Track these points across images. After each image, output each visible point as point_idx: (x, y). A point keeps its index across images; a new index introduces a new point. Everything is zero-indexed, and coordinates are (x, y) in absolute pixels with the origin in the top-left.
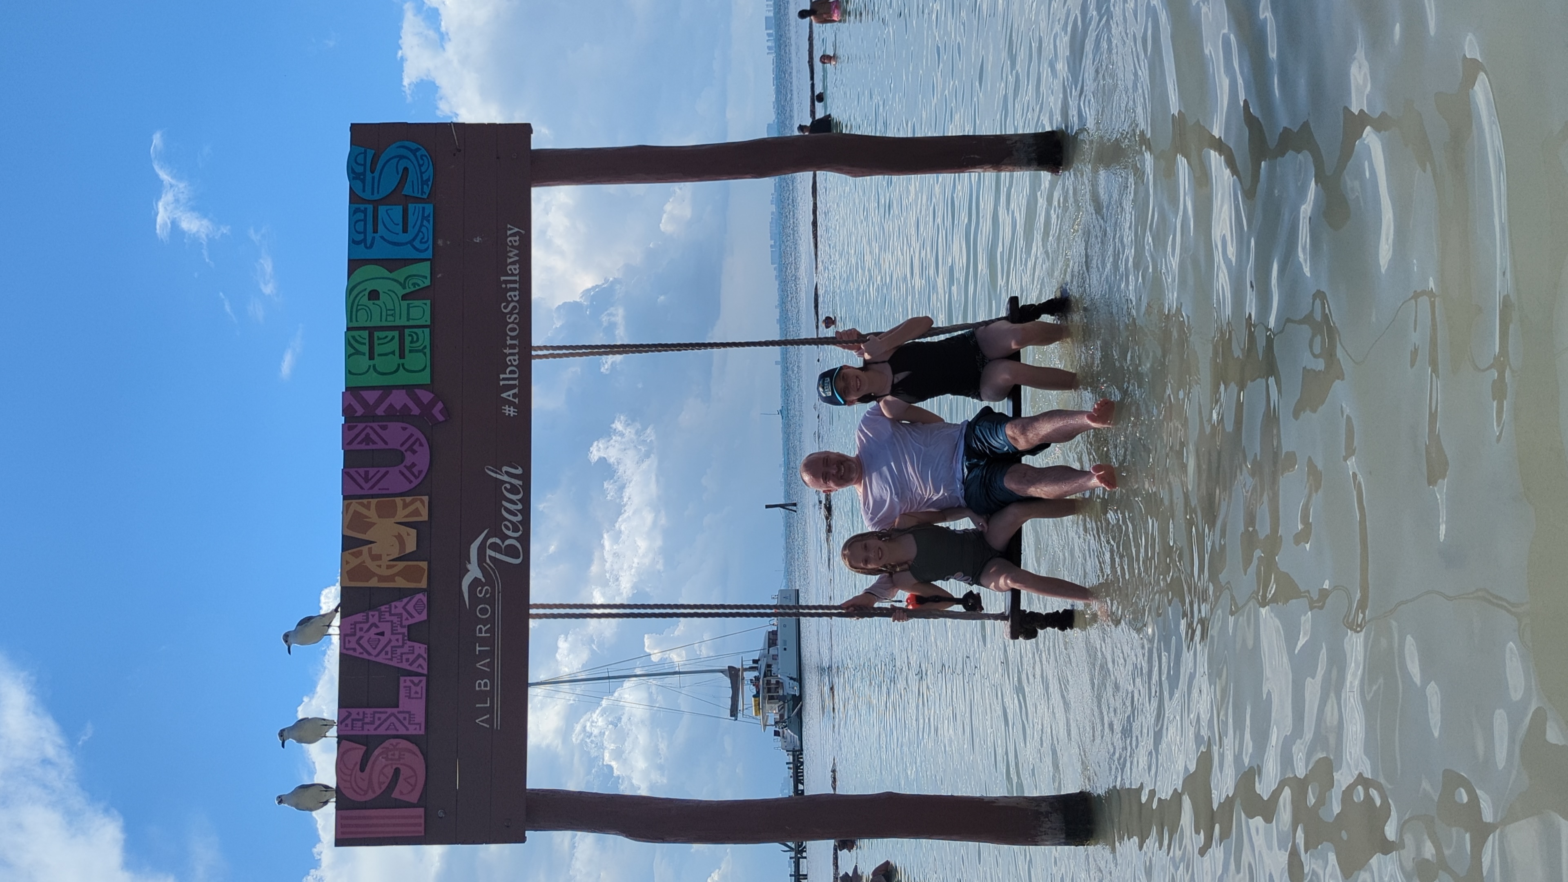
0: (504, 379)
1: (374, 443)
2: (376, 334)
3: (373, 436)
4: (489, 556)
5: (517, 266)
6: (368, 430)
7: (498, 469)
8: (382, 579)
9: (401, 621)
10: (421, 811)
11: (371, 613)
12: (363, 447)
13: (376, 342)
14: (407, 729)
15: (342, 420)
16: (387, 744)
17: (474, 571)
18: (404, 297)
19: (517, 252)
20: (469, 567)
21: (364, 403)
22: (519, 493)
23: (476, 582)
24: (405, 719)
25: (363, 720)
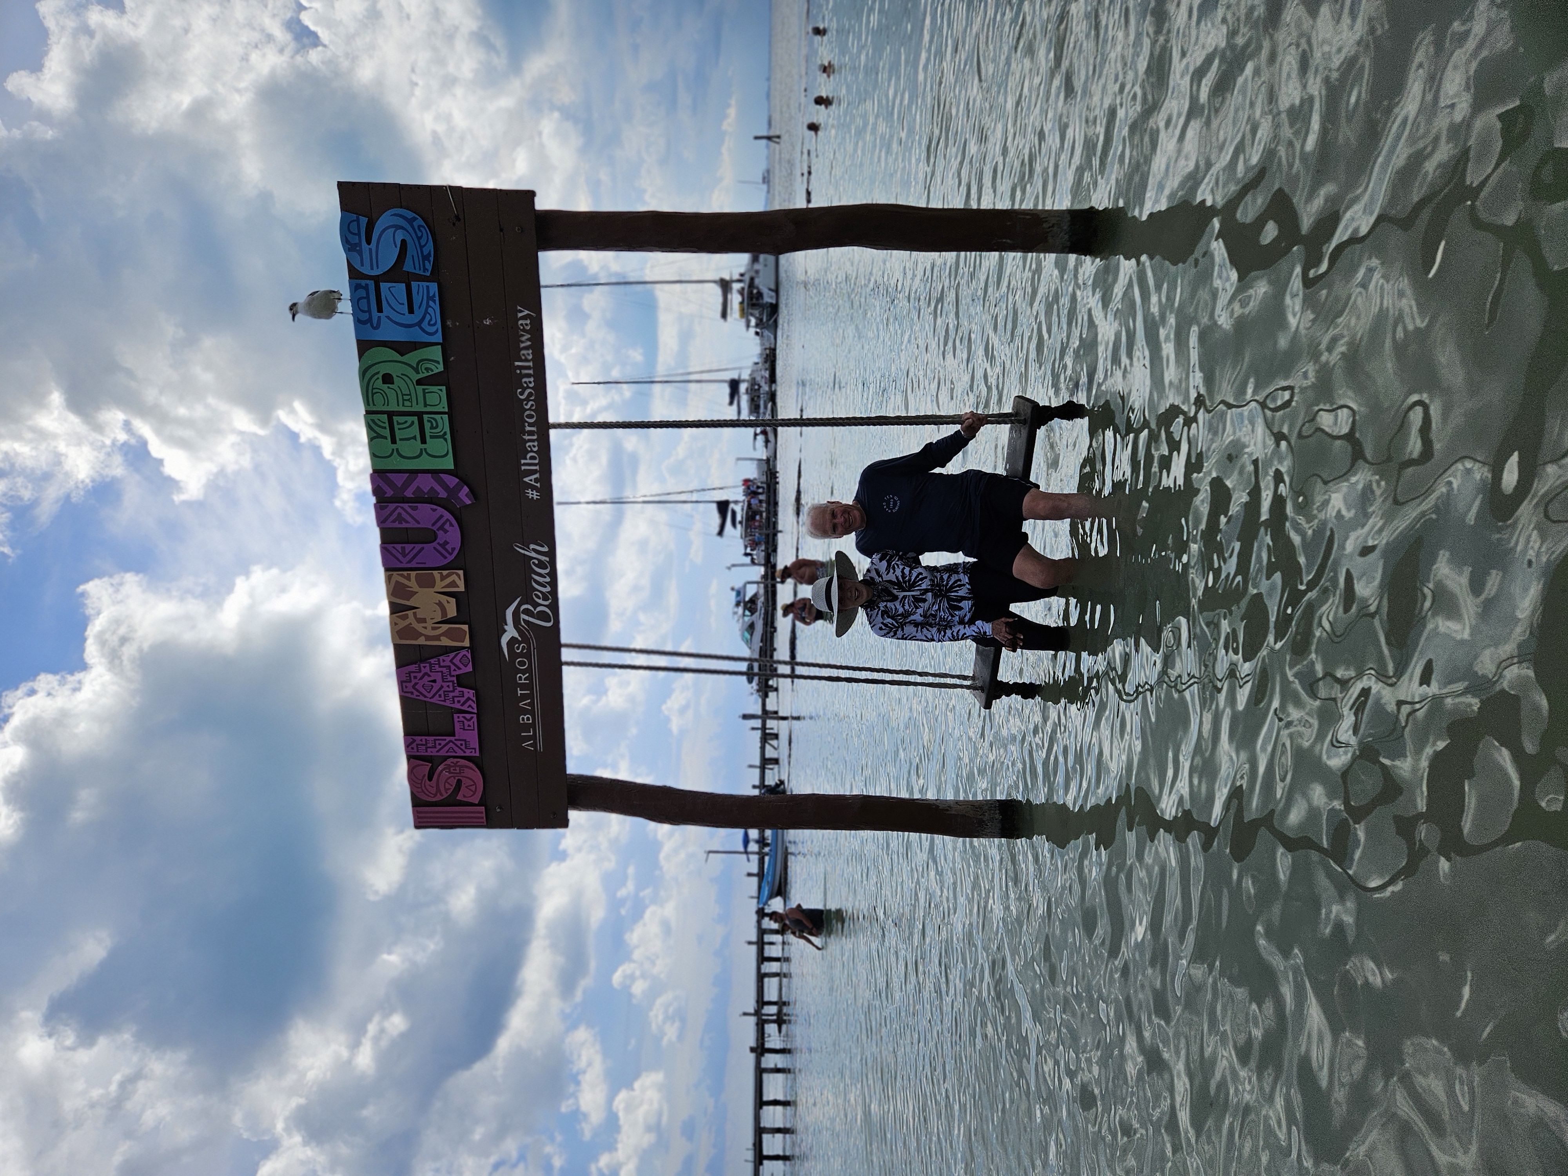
0: (525, 464)
1: (407, 522)
2: (395, 418)
3: (404, 515)
4: (523, 619)
5: (530, 351)
6: (399, 510)
7: (526, 546)
8: (428, 638)
9: (450, 672)
10: (482, 809)
11: (422, 665)
12: (397, 525)
13: (396, 427)
14: (465, 752)
15: (373, 500)
16: (449, 761)
17: (511, 632)
18: (419, 382)
19: (529, 336)
20: (506, 628)
21: (390, 483)
22: (546, 568)
23: (512, 642)
25: (426, 745)
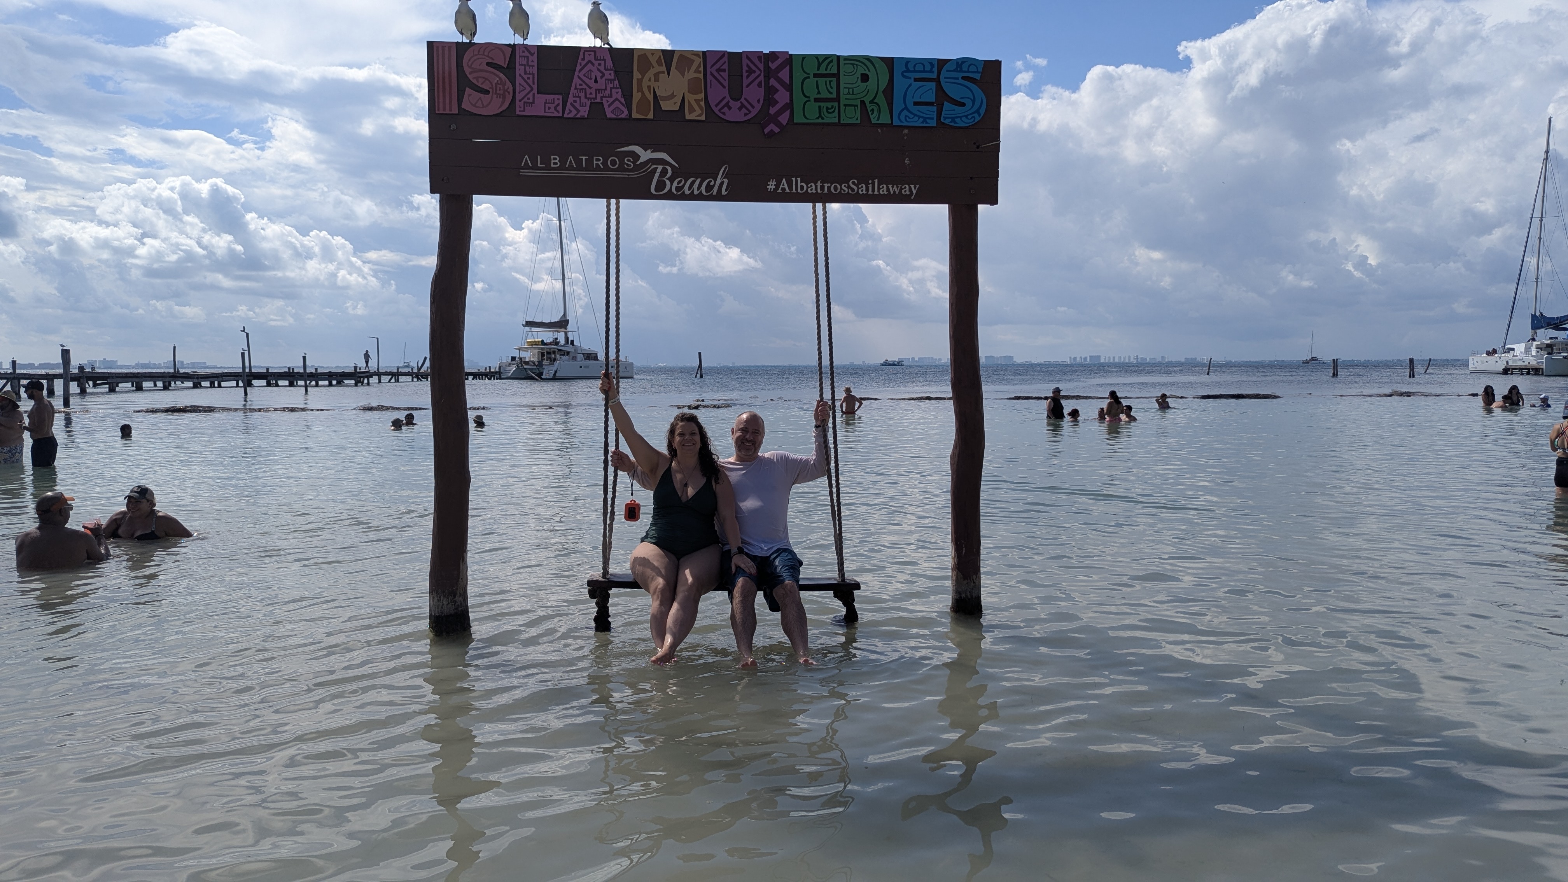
0: (797, 181)
1: (748, 77)
2: (834, 79)
3: (753, 76)
4: (657, 168)
5: (886, 193)
6: (758, 72)
7: (726, 175)
8: (640, 81)
9: (606, 97)
10: (455, 111)
11: (612, 72)
12: (745, 68)
13: (828, 79)
14: (520, 101)
15: (766, 51)
16: (509, 84)
17: (645, 155)
18: (863, 102)
19: (897, 193)
20: (649, 151)
21: (780, 68)
22: (707, 191)
23: (636, 157)
24: (529, 99)
25: (528, 65)
